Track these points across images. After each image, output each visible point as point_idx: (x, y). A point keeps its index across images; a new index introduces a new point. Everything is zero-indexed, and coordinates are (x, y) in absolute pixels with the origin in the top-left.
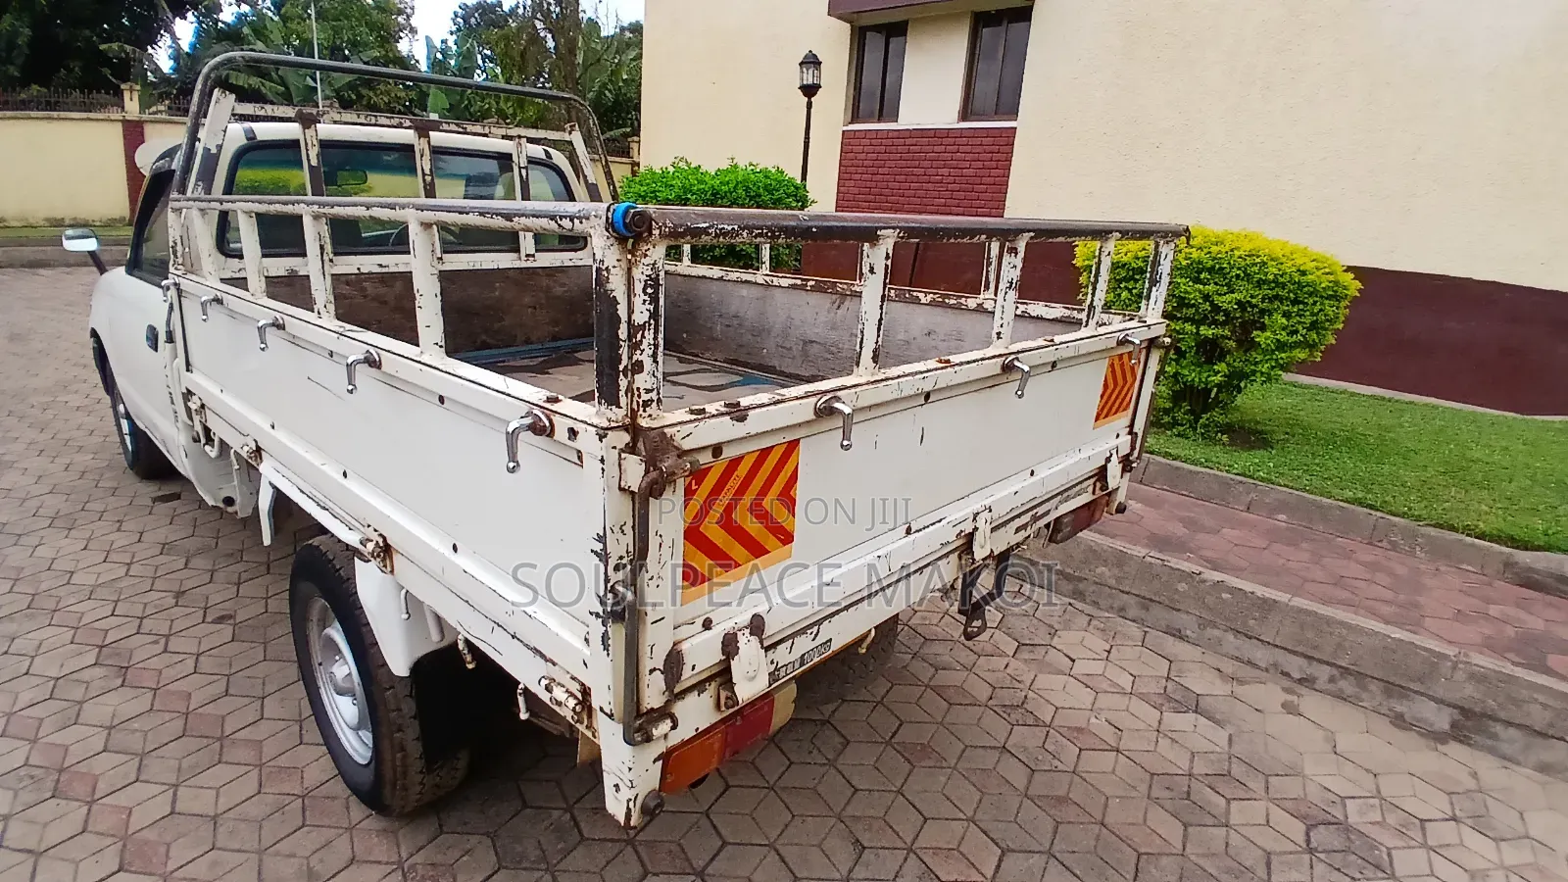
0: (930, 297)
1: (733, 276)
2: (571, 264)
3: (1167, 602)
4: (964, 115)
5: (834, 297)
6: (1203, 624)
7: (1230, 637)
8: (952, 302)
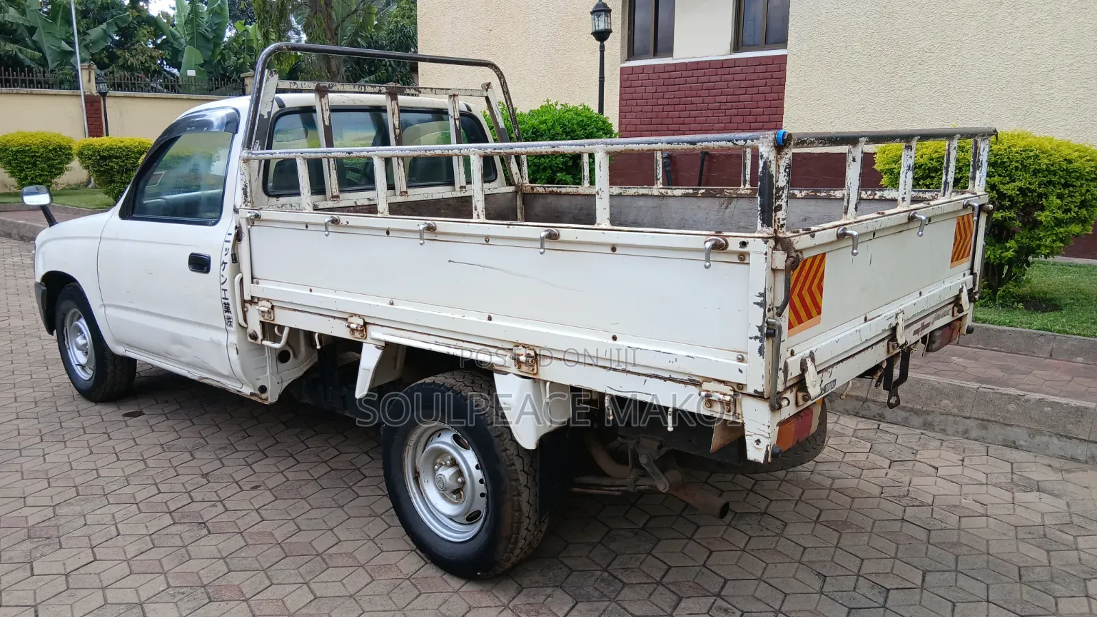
0: (804, 193)
1: (632, 191)
2: (490, 193)
3: (1001, 420)
4: (737, 46)
5: (722, 200)
6: (1033, 433)
7: (1055, 440)
8: (823, 194)
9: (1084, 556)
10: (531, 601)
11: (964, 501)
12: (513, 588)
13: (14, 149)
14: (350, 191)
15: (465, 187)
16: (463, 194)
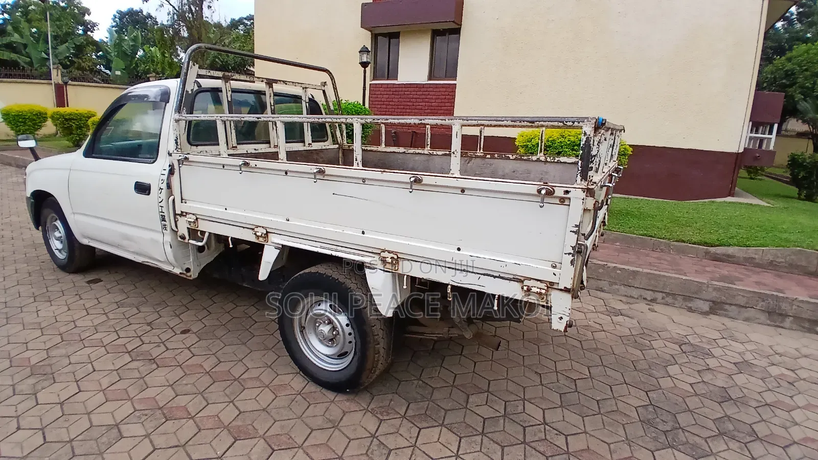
0: (514, 157)
1: (412, 151)
3: (596, 277)
4: (430, 78)
5: (466, 158)
6: (611, 284)
7: (622, 287)
8: (525, 158)
9: (659, 353)
10: (381, 404)
11: (589, 322)
12: (367, 396)
13: (13, 114)
14: (243, 144)
15: (311, 144)
16: (309, 148)
